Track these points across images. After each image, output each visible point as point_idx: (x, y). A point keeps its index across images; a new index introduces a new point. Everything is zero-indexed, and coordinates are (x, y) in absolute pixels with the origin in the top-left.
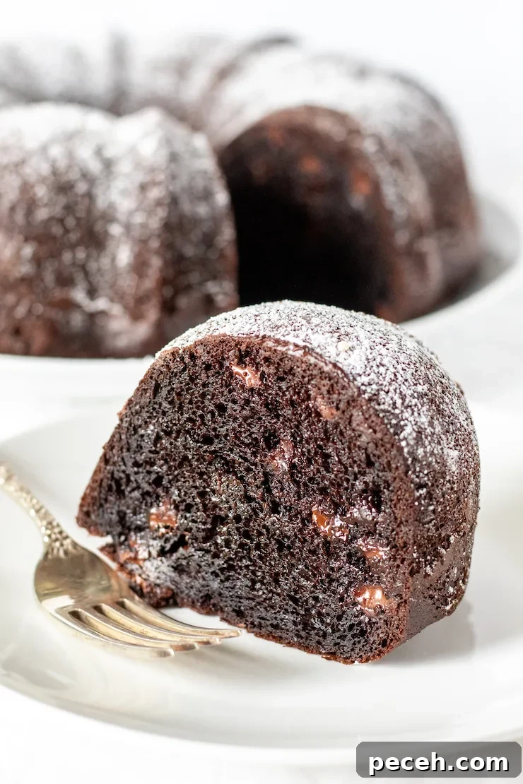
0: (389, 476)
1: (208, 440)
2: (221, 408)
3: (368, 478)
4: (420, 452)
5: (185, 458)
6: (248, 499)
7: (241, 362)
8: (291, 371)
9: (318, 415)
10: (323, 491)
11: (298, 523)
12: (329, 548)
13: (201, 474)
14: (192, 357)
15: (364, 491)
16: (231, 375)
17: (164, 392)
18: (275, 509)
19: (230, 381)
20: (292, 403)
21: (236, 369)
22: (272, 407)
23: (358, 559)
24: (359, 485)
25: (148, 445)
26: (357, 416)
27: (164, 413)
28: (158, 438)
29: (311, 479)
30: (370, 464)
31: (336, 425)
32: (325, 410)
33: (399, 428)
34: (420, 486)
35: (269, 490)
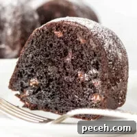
0: (101, 58)
1: (47, 56)
2: (51, 45)
3: (95, 60)
4: (110, 51)
5: (41, 63)
6: (59, 72)
7: (57, 30)
8: (71, 30)
9: (80, 42)
10: (81, 66)
11: (74, 78)
12: (83, 84)
13: (45, 67)
14: (43, 31)
15: (93, 64)
16: (54, 34)
17: (34, 43)
18: (67, 75)
19: (54, 36)
20: (72, 40)
21: (56, 32)
22: (66, 42)
23: (92, 86)
24: (92, 63)
25: (29, 60)
26: (91, 41)
27: (34, 49)
28: (33, 58)
29: (78, 63)
30: (95, 55)
31: (85, 45)
32: (81, 40)
33: (104, 44)
34: (110, 61)
35: (65, 69)
